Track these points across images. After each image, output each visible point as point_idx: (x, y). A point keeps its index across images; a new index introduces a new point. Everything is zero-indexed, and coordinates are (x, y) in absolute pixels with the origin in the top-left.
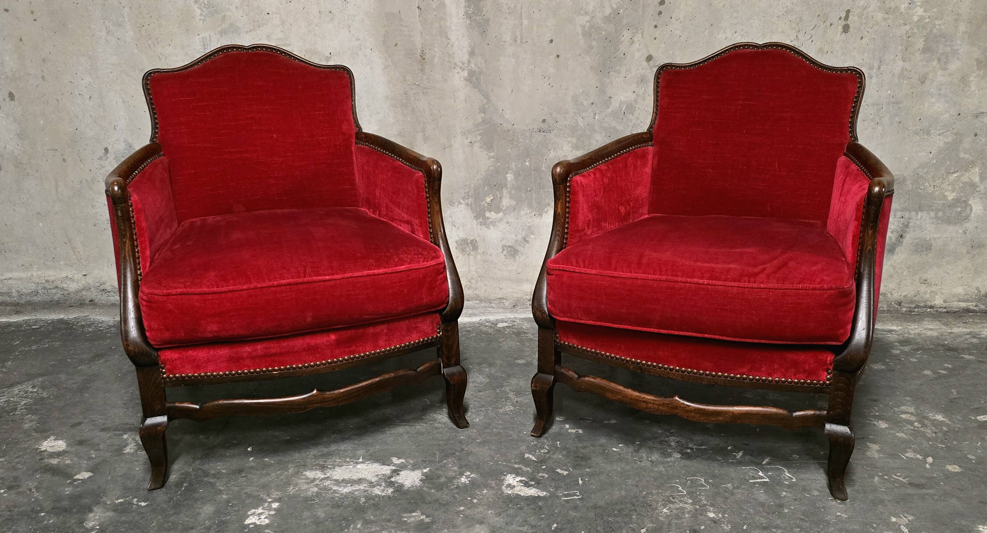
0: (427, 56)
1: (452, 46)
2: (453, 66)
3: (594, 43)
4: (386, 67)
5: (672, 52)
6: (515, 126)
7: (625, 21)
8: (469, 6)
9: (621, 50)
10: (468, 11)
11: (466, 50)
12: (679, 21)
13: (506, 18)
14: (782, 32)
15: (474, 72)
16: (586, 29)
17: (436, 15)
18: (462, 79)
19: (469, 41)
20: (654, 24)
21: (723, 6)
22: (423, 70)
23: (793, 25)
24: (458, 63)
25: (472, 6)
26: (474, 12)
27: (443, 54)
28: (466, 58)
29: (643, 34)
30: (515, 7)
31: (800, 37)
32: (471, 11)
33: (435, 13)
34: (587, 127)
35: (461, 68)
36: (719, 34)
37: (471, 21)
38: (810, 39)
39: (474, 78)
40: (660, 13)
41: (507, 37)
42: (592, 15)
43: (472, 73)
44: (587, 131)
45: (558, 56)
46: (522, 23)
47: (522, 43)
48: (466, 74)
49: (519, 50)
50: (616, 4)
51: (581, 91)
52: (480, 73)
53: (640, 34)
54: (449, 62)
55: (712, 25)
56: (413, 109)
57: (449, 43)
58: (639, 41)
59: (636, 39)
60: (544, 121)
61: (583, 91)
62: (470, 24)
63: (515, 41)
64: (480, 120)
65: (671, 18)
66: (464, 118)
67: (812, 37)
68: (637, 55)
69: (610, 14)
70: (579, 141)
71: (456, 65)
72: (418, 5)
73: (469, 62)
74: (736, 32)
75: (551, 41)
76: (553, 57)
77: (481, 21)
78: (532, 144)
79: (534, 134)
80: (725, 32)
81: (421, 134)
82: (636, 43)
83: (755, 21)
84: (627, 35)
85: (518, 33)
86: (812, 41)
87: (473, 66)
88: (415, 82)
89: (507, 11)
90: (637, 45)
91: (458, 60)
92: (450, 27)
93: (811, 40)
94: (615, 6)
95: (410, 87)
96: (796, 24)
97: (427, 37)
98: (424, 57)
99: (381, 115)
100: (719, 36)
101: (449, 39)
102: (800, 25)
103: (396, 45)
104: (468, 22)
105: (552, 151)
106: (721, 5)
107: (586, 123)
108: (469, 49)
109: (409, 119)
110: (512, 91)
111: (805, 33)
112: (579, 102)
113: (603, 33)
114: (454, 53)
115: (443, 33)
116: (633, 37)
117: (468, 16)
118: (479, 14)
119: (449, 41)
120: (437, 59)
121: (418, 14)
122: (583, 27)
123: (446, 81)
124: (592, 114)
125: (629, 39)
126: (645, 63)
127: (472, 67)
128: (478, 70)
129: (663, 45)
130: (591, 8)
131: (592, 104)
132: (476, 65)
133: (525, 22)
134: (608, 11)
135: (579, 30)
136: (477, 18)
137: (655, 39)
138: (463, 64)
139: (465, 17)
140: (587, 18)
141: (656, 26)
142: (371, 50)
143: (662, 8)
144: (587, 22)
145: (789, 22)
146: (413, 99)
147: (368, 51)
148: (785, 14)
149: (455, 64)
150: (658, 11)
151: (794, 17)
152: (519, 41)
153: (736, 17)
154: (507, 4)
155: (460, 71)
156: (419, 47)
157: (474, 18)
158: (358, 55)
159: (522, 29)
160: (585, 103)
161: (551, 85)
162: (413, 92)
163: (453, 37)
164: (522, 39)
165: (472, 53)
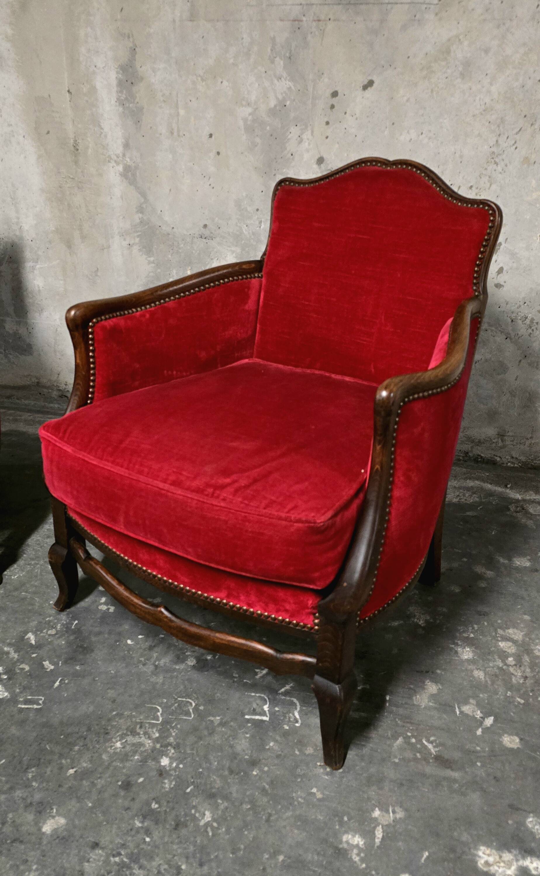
0: (80, 147)
1: (106, 136)
2: (107, 159)
3: (258, 140)
4: (40, 157)
5: (346, 155)
6: (175, 230)
7: (292, 115)
8: (121, 92)
9: (288, 149)
10: (120, 97)
11: (120, 142)
12: (355, 117)
13: (161, 107)
14: (479, 135)
15: (129, 166)
16: (249, 123)
17: (87, 101)
18: (118, 175)
19: (123, 131)
20: (326, 120)
21: (408, 100)
22: (76, 162)
23: (493, 128)
24: (113, 156)
25: (125, 92)
26: (126, 99)
27: (96, 145)
28: (119, 150)
29: (312, 132)
30: (170, 94)
31: (500, 142)
32: (123, 97)
33: (86, 98)
34: (252, 237)
35: (115, 161)
36: (401, 134)
37: (124, 108)
38: (513, 145)
39: (130, 174)
40: (333, 107)
41: (163, 129)
42: (255, 107)
43: (127, 168)
44: (252, 241)
45: (218, 153)
46: (178, 113)
47: (179, 136)
48: (120, 168)
49: (176, 144)
50: (282, 94)
51: (244, 194)
52: (136, 168)
53: (309, 132)
54: (103, 154)
55: (393, 124)
56: (69, 205)
57: (102, 133)
58: (308, 139)
59: (304, 137)
60: (205, 226)
61: (247, 196)
62: (123, 112)
63: (172, 133)
64: (138, 221)
65: (345, 113)
66: (121, 217)
67: (515, 142)
68: (306, 156)
69: (275, 106)
70: (243, 252)
71: (111, 159)
72: (67, 89)
73: (124, 155)
74: (422, 134)
75: (211, 136)
76: (212, 154)
77: (135, 109)
78: (194, 252)
79: (195, 240)
80: (408, 132)
81: (78, 232)
82: (305, 142)
83: (445, 121)
84: (294, 131)
85: (174, 126)
86: (516, 148)
87: (128, 160)
88: (69, 175)
89: (162, 99)
90: (307, 144)
91: (112, 153)
92: (102, 115)
93: (514, 147)
94: (280, 97)
95: (65, 180)
96: (496, 126)
97: (80, 126)
98: (78, 147)
99: (38, 209)
100: (402, 138)
101: (102, 129)
102: (501, 128)
103: (48, 133)
104: (121, 109)
105: (215, 260)
106: (405, 98)
107: (251, 232)
108: (123, 140)
109: (65, 215)
110: (170, 190)
111: (508, 138)
112: (242, 207)
113: (268, 128)
114: (108, 145)
115: (96, 121)
116: (302, 134)
117: (121, 103)
118: (133, 101)
119: (102, 131)
120: (90, 150)
121: (68, 99)
122: (245, 120)
123: (101, 175)
124: (257, 222)
125: (297, 136)
126: (315, 166)
127: (127, 162)
128: (133, 165)
129: (337, 146)
130: (253, 98)
131: (257, 210)
132: (131, 159)
133: (182, 112)
134: (272, 103)
135: (241, 123)
136: (131, 105)
137: (327, 137)
138: (118, 158)
139: (117, 104)
140: (250, 110)
141: (327, 123)
142: (24, 137)
143: (334, 101)
144: (250, 114)
145: (487, 123)
146: (68, 193)
147: (21, 138)
148: (483, 112)
149: (109, 157)
150: (331, 104)
151: (494, 117)
152: (175, 134)
153: (422, 115)
154: (161, 91)
155: (115, 165)
156: (71, 135)
157: (127, 105)
158: (10, 142)
159: (178, 120)
160: (249, 209)
161: (212, 186)
162: (68, 185)
163: (106, 126)
164: (178, 131)
165: (126, 146)
